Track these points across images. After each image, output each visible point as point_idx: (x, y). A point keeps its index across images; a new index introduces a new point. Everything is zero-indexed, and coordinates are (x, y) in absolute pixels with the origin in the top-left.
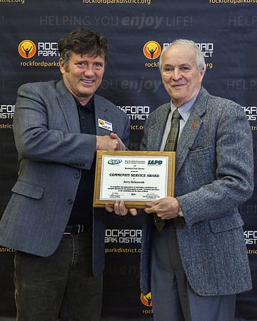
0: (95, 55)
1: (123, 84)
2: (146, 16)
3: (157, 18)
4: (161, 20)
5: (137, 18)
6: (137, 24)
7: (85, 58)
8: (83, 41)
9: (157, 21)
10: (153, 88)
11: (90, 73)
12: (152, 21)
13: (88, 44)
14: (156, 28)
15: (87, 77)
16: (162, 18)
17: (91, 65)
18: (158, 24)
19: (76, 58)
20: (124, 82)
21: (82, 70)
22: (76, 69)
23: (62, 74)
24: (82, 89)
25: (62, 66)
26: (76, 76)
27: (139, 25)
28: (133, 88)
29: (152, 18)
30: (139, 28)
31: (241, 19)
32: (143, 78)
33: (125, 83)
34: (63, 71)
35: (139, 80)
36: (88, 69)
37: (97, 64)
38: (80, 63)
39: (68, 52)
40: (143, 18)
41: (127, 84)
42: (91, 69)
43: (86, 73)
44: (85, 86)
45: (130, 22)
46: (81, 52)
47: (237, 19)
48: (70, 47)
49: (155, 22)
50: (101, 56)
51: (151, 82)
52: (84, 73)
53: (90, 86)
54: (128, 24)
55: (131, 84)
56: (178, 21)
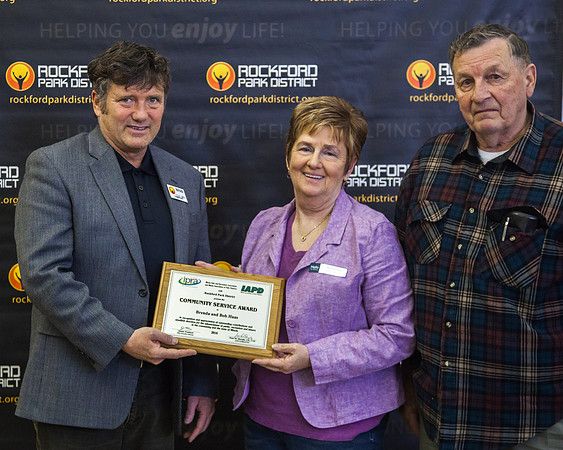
0: (148, 86)
1: (175, 131)
2: (210, 23)
3: (227, 25)
4: (234, 29)
5: (197, 25)
6: (196, 35)
7: (133, 91)
8: (127, 63)
9: (227, 30)
10: (224, 136)
11: (141, 114)
12: (220, 31)
13: (135, 69)
14: (226, 41)
15: (137, 121)
16: (235, 25)
17: (142, 102)
18: (230, 34)
19: (118, 91)
20: (176, 127)
21: (127, 111)
22: (118, 109)
23: (96, 117)
24: (130, 140)
25: (97, 103)
26: (119, 120)
27: (199, 37)
28: (191, 136)
29: (219, 26)
30: (200, 42)
31: (360, 26)
32: (206, 120)
33: (178, 129)
34: (98, 112)
35: (200, 123)
36: (137, 107)
37: (152, 99)
38: (125, 99)
39: (104, 82)
40: (205, 26)
41: (182, 131)
42: (142, 108)
43: (134, 115)
44: (134, 135)
45: (184, 32)
46: (124, 82)
47: (354, 26)
48: (107, 74)
49: (224, 32)
50: (157, 86)
51: (219, 126)
52: (131, 115)
53: (142, 135)
54: (181, 36)
55: (189, 132)
56: (261, 30)
